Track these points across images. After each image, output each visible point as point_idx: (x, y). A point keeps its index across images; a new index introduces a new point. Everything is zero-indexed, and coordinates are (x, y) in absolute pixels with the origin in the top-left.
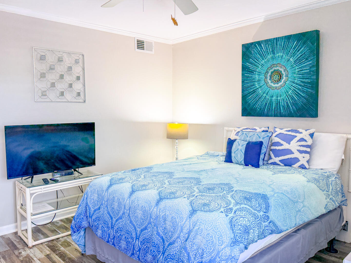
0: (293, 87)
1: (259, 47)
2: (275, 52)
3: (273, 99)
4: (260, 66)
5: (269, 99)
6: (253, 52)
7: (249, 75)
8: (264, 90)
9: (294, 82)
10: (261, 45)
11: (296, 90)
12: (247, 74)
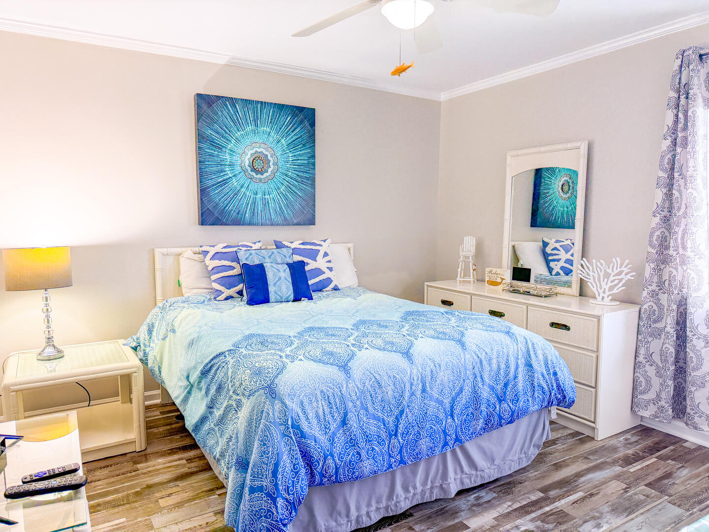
0: (287, 182)
1: (231, 107)
2: (259, 123)
3: (258, 196)
4: (233, 141)
5: (251, 196)
6: (220, 113)
7: (213, 152)
8: (242, 182)
9: (286, 175)
10: (235, 106)
11: (292, 186)
12: (209, 149)
